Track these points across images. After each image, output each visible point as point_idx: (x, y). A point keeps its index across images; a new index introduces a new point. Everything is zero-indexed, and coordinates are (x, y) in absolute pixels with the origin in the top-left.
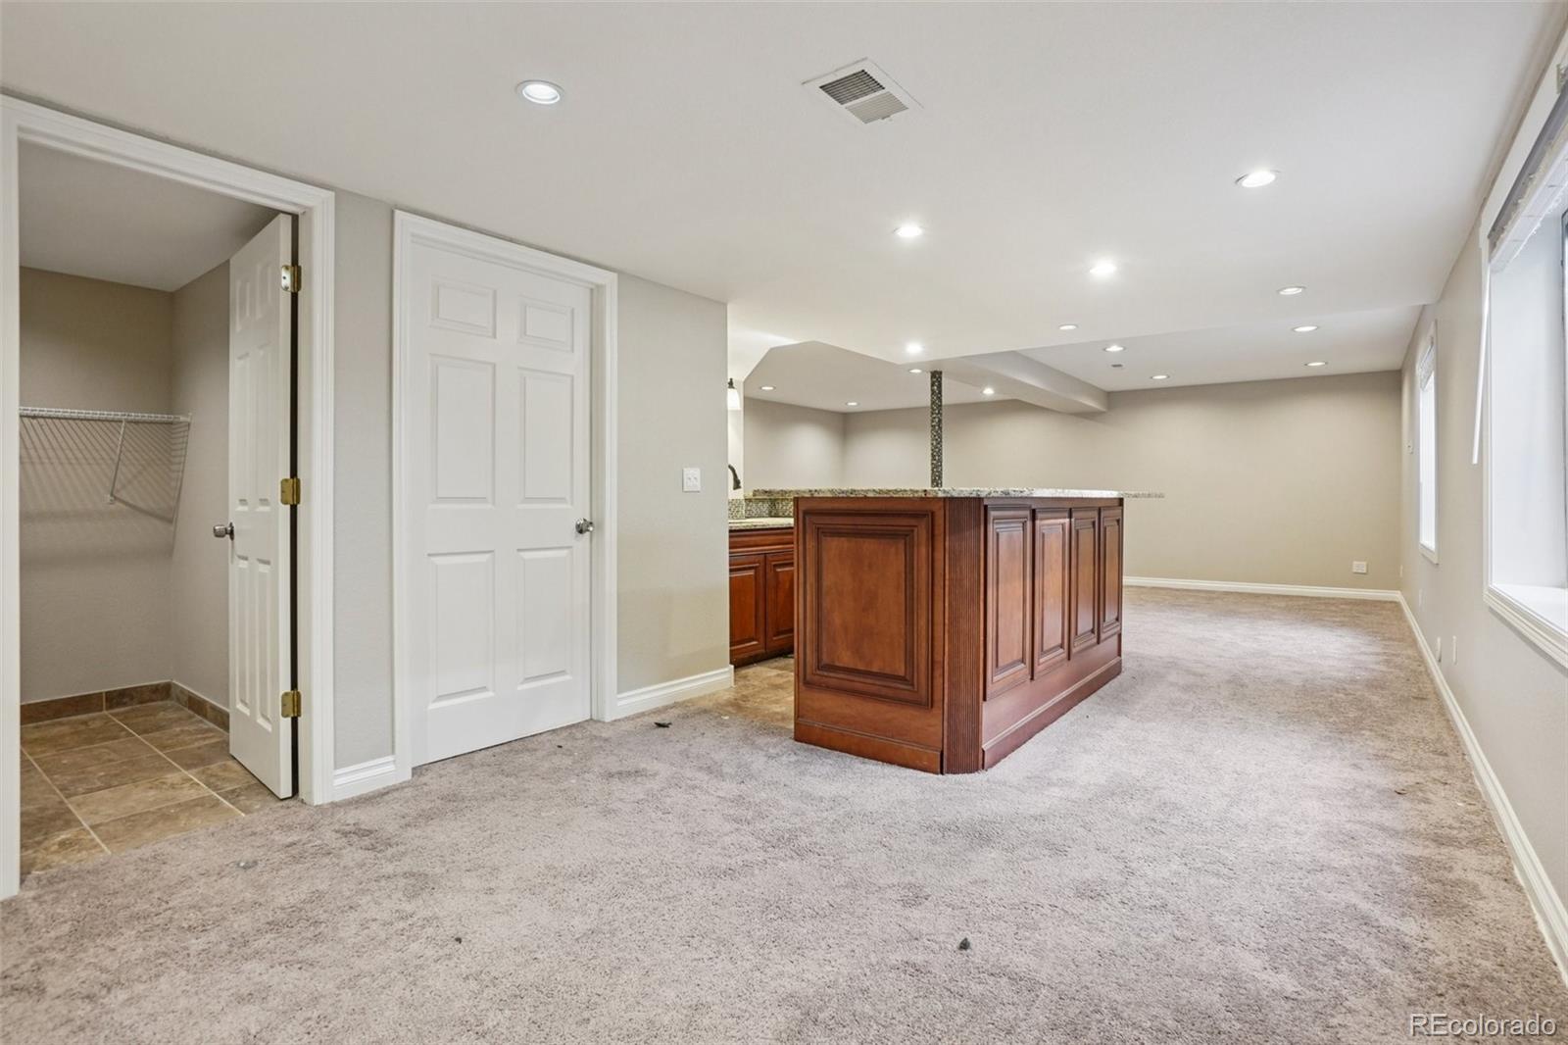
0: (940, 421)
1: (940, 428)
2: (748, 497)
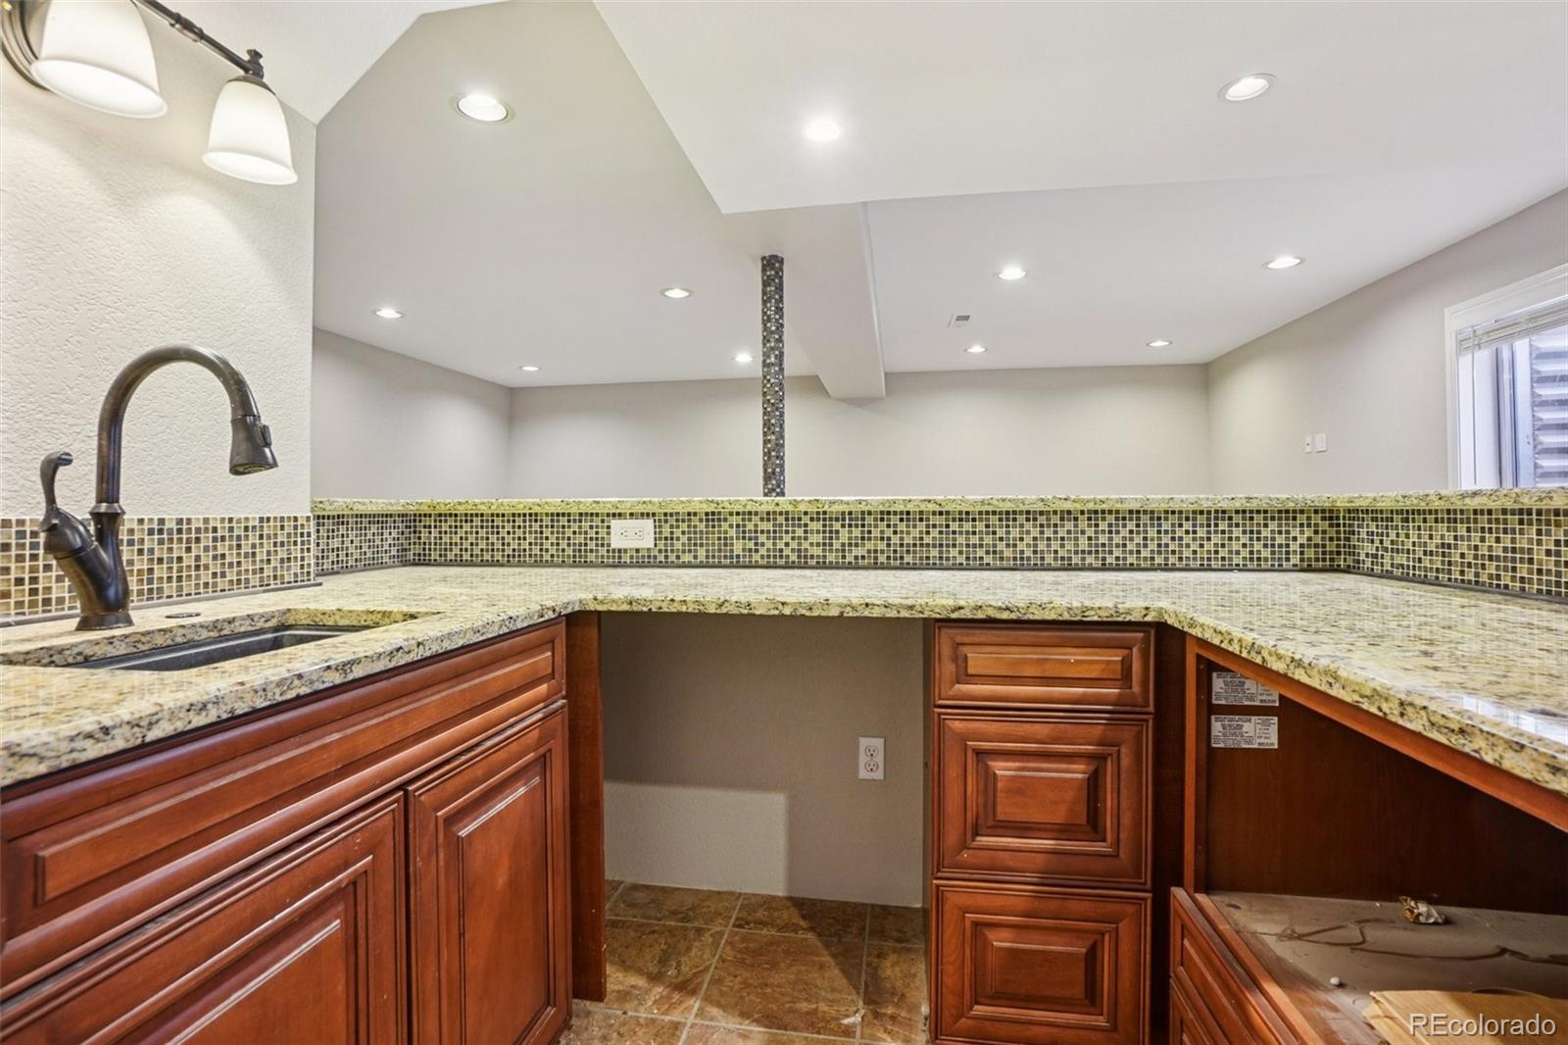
0: (781, 355)
2: (330, 510)
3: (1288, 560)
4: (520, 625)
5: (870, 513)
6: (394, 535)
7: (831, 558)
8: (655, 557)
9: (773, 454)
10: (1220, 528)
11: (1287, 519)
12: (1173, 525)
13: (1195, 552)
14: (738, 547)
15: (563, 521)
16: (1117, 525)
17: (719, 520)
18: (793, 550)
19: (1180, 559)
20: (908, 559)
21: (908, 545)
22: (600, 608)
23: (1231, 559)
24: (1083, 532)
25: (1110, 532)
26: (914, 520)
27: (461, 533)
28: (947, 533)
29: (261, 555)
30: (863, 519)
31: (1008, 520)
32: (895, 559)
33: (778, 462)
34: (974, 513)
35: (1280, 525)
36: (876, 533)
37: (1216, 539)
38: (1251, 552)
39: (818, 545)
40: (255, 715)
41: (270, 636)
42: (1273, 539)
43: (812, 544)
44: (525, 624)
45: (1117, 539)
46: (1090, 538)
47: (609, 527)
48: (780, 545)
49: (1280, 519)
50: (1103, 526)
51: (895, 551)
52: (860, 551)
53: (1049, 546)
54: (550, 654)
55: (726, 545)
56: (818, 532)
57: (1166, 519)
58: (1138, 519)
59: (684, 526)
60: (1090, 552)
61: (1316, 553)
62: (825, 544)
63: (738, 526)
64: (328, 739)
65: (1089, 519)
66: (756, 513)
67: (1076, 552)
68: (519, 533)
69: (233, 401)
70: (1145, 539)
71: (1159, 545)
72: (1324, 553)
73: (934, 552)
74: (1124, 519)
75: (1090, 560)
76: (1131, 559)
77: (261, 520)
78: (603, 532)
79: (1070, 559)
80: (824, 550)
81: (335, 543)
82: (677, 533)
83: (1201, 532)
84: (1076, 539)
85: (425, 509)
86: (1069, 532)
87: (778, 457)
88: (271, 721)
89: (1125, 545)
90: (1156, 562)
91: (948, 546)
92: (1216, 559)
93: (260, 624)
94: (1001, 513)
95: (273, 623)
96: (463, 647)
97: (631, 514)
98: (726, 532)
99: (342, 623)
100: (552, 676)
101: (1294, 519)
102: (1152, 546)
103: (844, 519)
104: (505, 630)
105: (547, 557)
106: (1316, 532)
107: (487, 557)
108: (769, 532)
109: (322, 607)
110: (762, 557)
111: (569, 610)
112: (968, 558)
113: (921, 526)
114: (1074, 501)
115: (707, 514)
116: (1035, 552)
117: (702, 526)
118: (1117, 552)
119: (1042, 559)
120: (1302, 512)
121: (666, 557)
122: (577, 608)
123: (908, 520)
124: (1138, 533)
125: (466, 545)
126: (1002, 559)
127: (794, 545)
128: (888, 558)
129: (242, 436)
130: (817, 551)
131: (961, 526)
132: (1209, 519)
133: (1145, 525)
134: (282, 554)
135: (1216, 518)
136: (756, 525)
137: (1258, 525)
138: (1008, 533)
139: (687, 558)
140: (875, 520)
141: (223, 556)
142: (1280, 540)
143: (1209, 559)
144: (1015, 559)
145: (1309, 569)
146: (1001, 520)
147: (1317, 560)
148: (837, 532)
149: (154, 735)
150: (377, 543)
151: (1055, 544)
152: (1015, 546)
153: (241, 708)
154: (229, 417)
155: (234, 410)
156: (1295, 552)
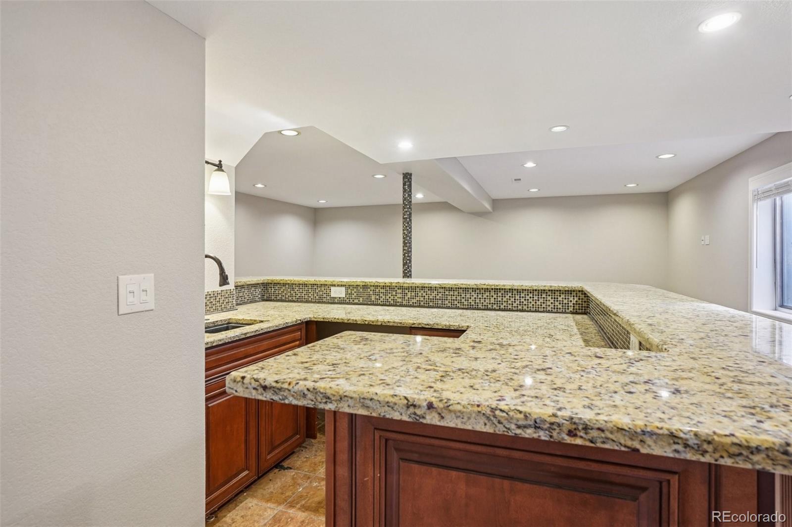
0: (410, 214)
1: (410, 220)
2: (239, 284)
3: (568, 309)
4: (289, 325)
5: (418, 287)
6: (260, 291)
7: (404, 303)
8: (346, 300)
9: (406, 255)
10: (543, 296)
11: (568, 293)
12: (525, 295)
13: (533, 305)
14: (373, 298)
15: (316, 287)
16: (505, 294)
17: (367, 288)
18: (392, 300)
19: (528, 307)
20: (431, 304)
21: (431, 299)
22: (316, 320)
23: (546, 308)
24: (492, 296)
25: (502, 297)
26: (433, 290)
27: (282, 290)
28: (445, 295)
29: (221, 302)
30: (416, 289)
31: (466, 291)
32: (426, 304)
33: (408, 258)
34: (454, 288)
35: (565, 296)
36: (420, 294)
37: (541, 300)
38: (554, 306)
39: (400, 298)
40: (229, 343)
41: (226, 326)
42: (563, 301)
43: (398, 298)
44: (291, 324)
45: (505, 299)
46: (495, 299)
47: (330, 289)
48: (387, 297)
49: (565, 293)
50: (500, 294)
51: (426, 301)
52: (414, 301)
53: (480, 301)
54: (300, 333)
55: (369, 297)
56: (400, 293)
57: (523, 292)
58: (512, 292)
59: (355, 290)
60: (495, 304)
61: (579, 307)
62: (402, 298)
63: (373, 290)
64: (242, 350)
65: (495, 291)
66: (379, 286)
67: (490, 304)
68: (301, 291)
69: (220, 269)
70: (515, 299)
71: (520, 302)
72: (582, 307)
73: (440, 302)
74: (507, 292)
75: (495, 306)
76: (510, 307)
77: (221, 291)
78: (328, 291)
79: (488, 306)
80: (402, 300)
81: (241, 294)
82: (353, 292)
83: (536, 298)
84: (490, 299)
85: (270, 282)
86: (487, 296)
87: (408, 256)
88: (231, 345)
89: (507, 302)
90: (519, 308)
91: (445, 300)
92: (541, 308)
93: (223, 322)
94: (463, 288)
95: (226, 322)
96: (273, 330)
97: (338, 285)
98: (369, 292)
99: (244, 322)
100: (301, 339)
101: (571, 294)
102: (518, 302)
103: (409, 289)
104: (285, 326)
105: (310, 299)
106: (579, 299)
107: (290, 299)
108: (383, 293)
109: (239, 318)
110: (381, 301)
111: (306, 320)
112: (451, 305)
113: (436, 292)
114: (487, 285)
115: (363, 286)
116: (475, 303)
117: (361, 290)
118: (505, 304)
119: (478, 305)
120: (574, 291)
121: (349, 300)
122: (309, 320)
123: (431, 290)
124: (512, 297)
125: (284, 294)
126: (463, 305)
127: (392, 297)
128: (424, 303)
129: (222, 278)
130: (399, 300)
131: (449, 293)
132: (538, 293)
133: (515, 294)
134: (227, 301)
135: (541, 293)
136: (379, 290)
137: (557, 296)
138: (466, 296)
139: (356, 301)
140: (420, 289)
141: (212, 302)
142: (565, 301)
143: (538, 308)
144: (468, 305)
145: (577, 313)
146: (463, 291)
147: (579, 309)
148: (407, 294)
149: (214, 345)
150: (254, 293)
151: (482, 301)
152: (468, 300)
153: (227, 341)
154: (219, 273)
155: (220, 271)
156: (571, 306)
